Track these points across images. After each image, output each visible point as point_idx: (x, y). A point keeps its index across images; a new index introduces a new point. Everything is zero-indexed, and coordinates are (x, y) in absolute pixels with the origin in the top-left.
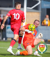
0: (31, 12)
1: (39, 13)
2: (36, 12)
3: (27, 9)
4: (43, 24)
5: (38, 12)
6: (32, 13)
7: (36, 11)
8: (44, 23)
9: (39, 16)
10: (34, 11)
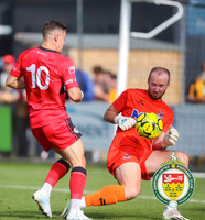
0: (149, 50)
1: (178, 52)
2: (167, 51)
3: (131, 38)
4: (191, 96)
5: (173, 51)
6: (152, 55)
7: (164, 46)
8: (195, 93)
9: (179, 67)
10: (158, 45)
